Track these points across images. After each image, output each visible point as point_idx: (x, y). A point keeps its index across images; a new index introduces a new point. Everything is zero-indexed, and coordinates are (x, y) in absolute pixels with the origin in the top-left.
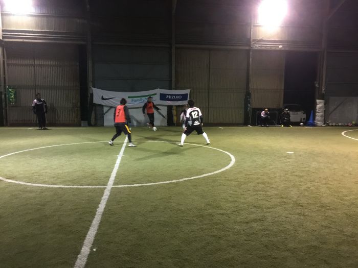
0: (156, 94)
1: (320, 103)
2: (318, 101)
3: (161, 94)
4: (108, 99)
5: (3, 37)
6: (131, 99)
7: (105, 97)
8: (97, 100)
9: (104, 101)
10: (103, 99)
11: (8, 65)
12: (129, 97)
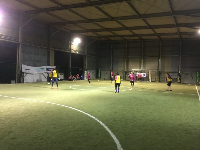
0: (45, 68)
2: (85, 71)
7: (27, 69)
8: (24, 70)
12: (36, 69)
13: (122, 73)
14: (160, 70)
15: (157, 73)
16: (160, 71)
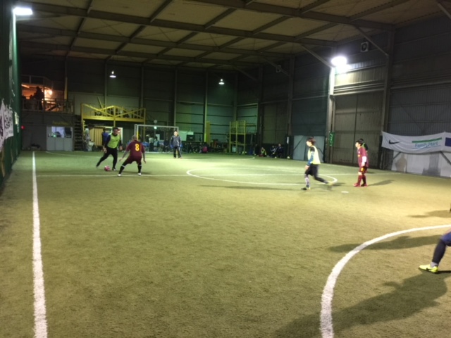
0: (441, 139)
3: (447, 139)
4: (393, 143)
5: (334, 93)
6: (414, 144)
7: (392, 141)
8: (385, 144)
9: (391, 145)
10: (390, 143)
11: (336, 114)
12: (413, 142)
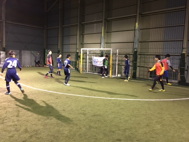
1: (3, 53)
2: (1, 52)
13: (74, 56)
14: (136, 50)
15: (132, 56)
16: (136, 52)
